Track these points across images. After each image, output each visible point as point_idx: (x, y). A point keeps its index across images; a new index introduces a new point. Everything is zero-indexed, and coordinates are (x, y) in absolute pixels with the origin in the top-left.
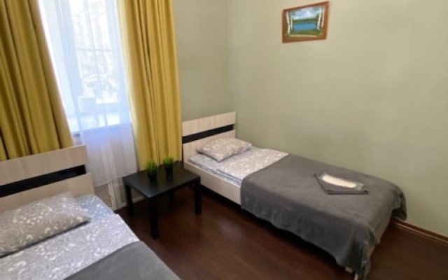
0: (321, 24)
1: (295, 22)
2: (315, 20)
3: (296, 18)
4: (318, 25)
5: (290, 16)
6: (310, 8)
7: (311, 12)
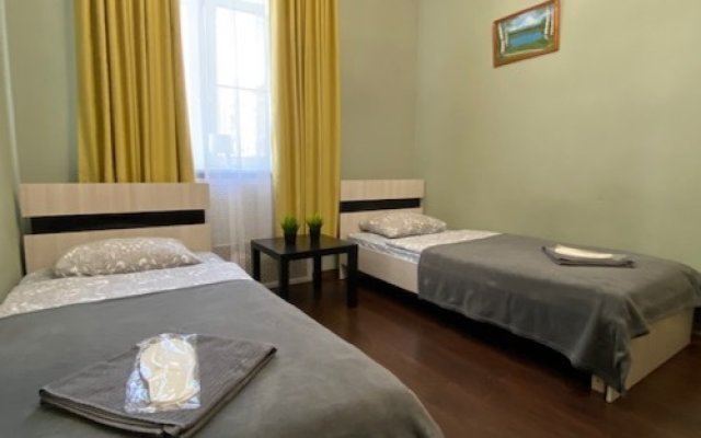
0: (549, 30)
1: (511, 35)
2: (541, 26)
3: (513, 29)
4: (546, 32)
5: (503, 30)
6: (534, 12)
7: (535, 17)
